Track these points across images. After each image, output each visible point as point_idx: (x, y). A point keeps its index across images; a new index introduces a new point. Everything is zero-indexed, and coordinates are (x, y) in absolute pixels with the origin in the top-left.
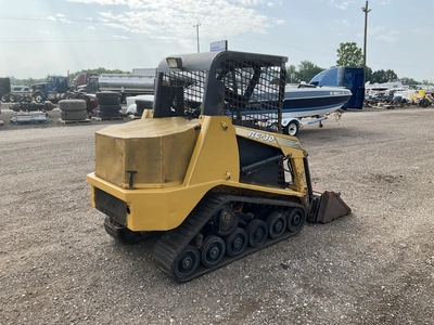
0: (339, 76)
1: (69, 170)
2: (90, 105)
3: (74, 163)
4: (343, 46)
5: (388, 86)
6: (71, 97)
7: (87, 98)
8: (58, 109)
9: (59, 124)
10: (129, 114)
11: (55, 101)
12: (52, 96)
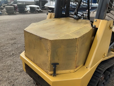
1: (10, 34)
2: (15, 8)
3: (11, 30)
6: (9, 5)
7: (14, 6)
8: (5, 9)
9: (5, 14)
10: (27, 11)
11: (4, 7)
12: (3, 5)
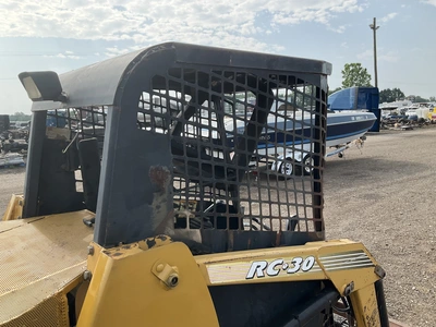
0: (352, 98)
4: (347, 67)
5: (398, 105)
